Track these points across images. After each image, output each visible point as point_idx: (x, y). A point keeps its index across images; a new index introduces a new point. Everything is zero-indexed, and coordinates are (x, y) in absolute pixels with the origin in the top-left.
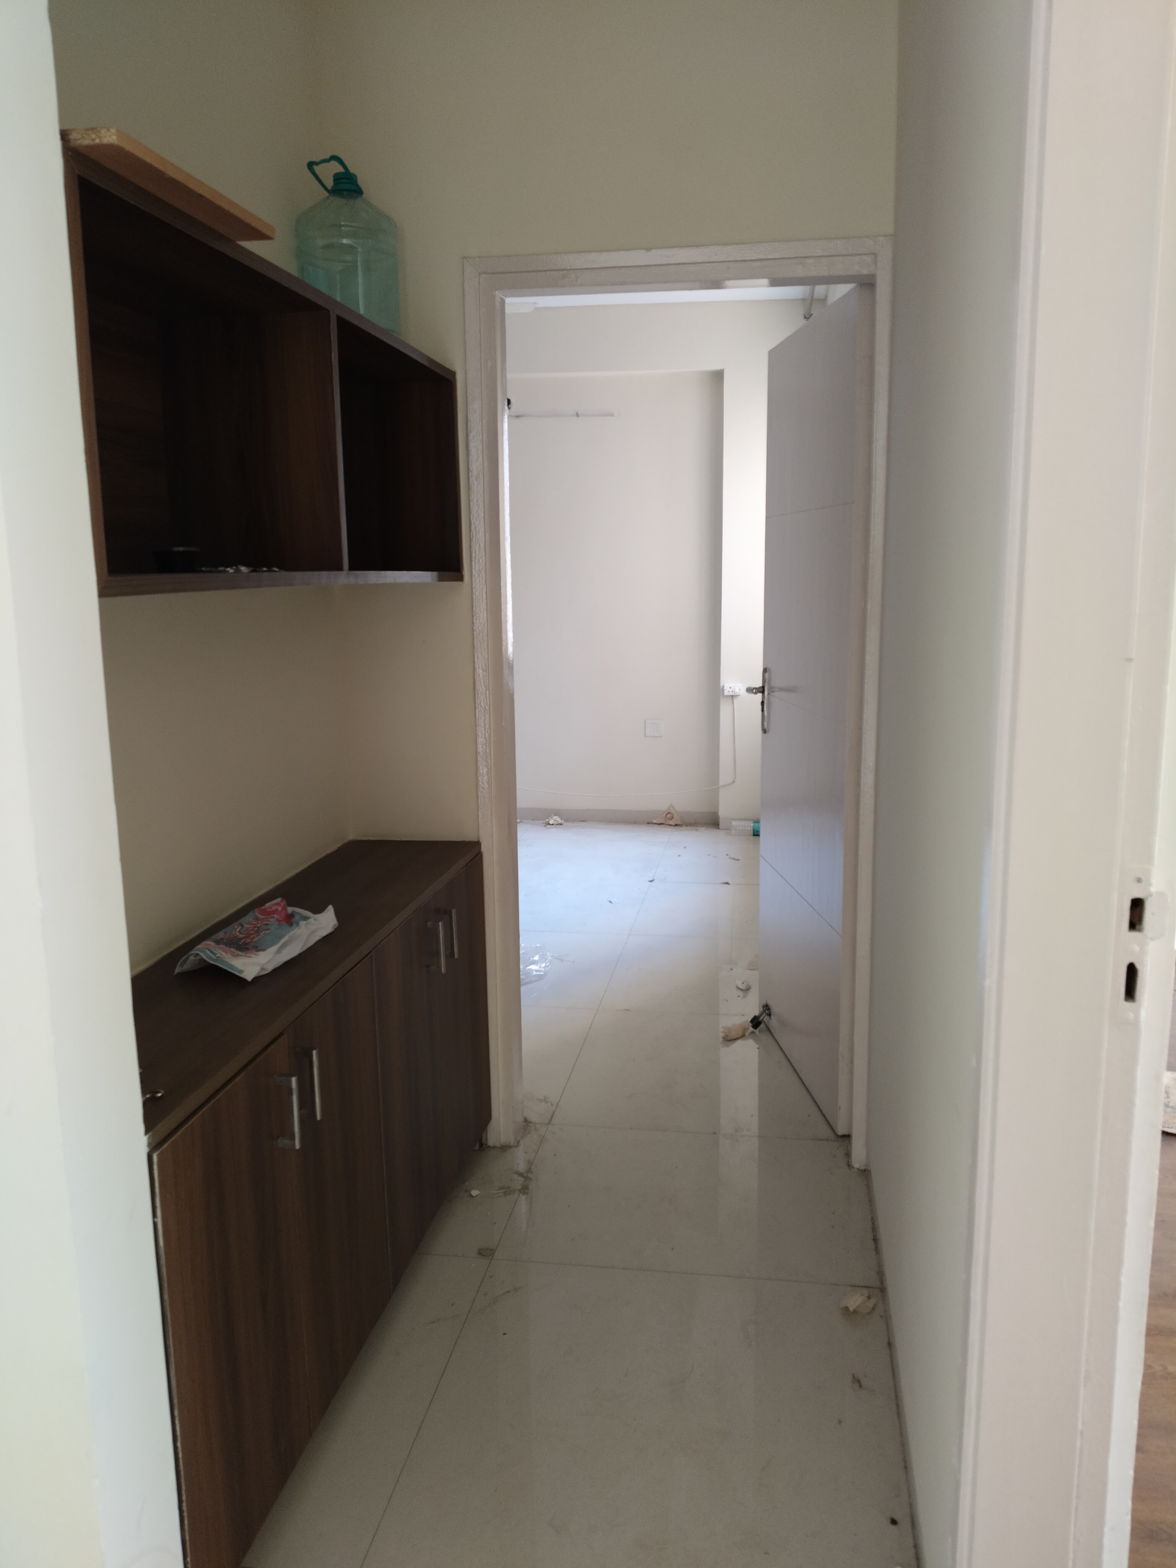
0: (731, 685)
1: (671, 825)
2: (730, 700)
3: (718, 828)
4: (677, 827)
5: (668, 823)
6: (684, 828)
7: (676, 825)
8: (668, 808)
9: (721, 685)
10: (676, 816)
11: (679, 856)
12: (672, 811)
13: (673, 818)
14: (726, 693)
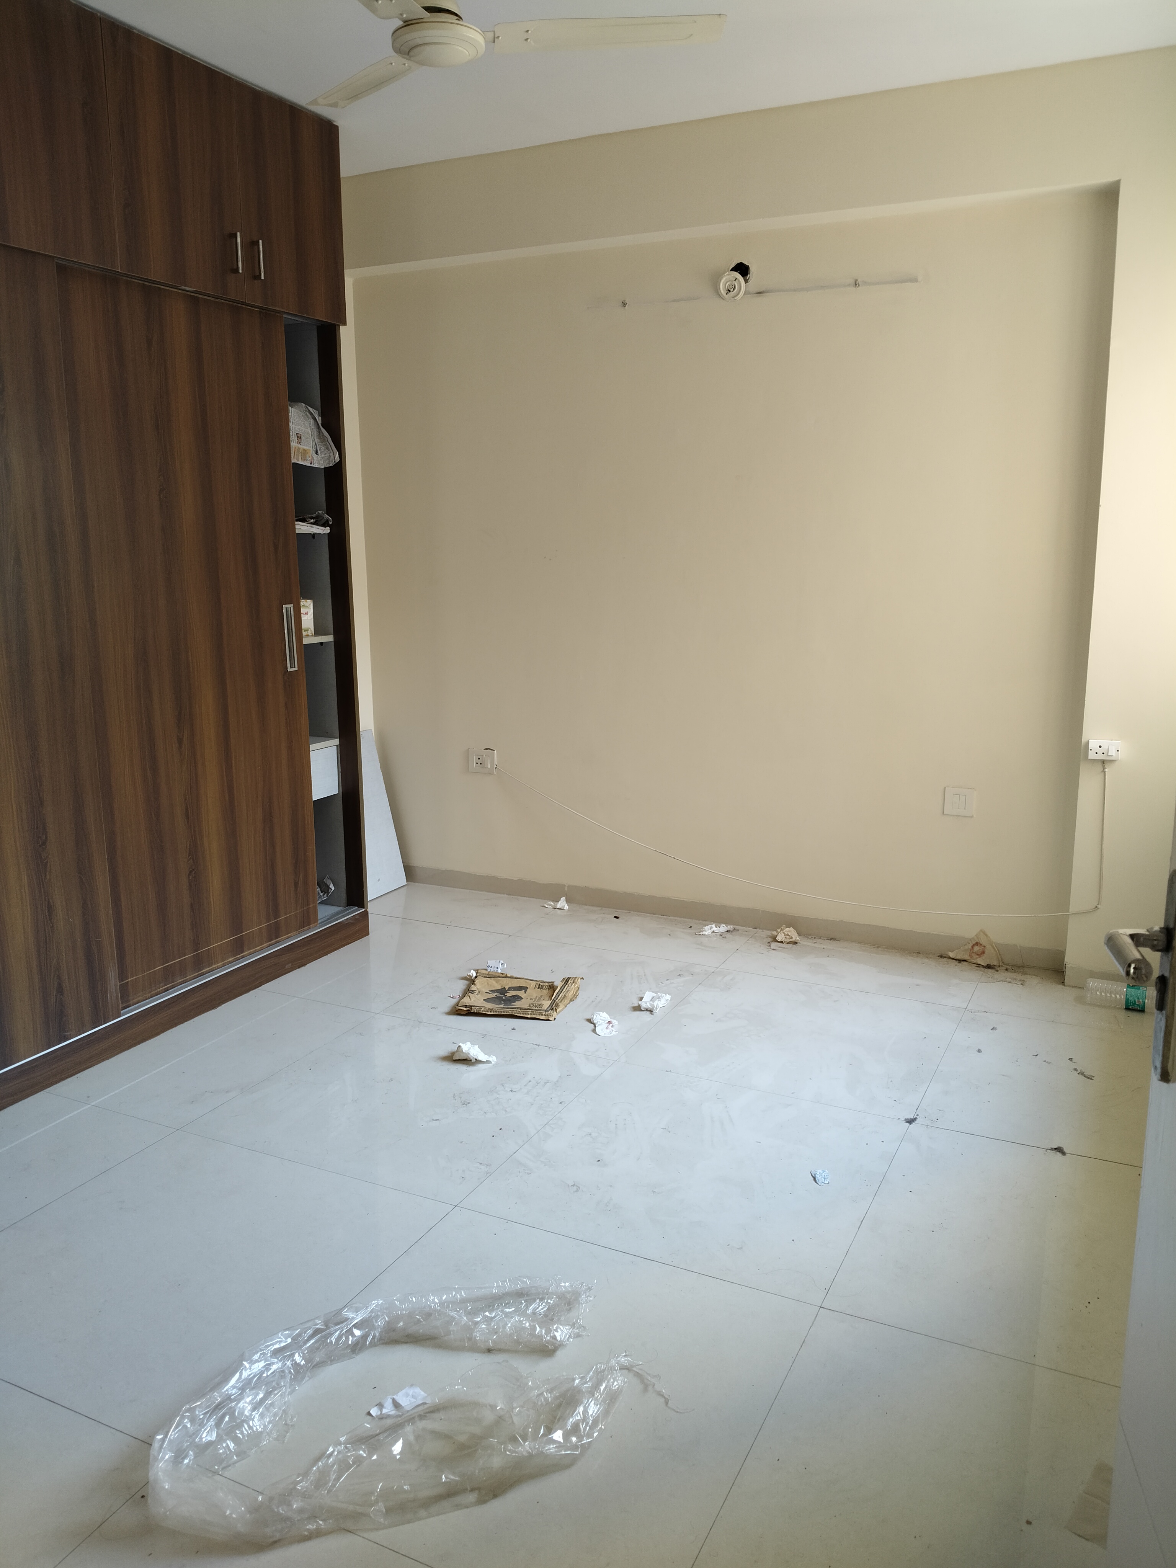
0: (1101, 742)
1: (979, 965)
2: (1099, 767)
3: (1063, 983)
4: (990, 970)
5: (975, 961)
6: (1002, 975)
7: (989, 967)
8: (977, 935)
9: (1084, 740)
10: (989, 949)
11: (979, 1051)
12: (983, 941)
13: (983, 952)
14: (1091, 755)
